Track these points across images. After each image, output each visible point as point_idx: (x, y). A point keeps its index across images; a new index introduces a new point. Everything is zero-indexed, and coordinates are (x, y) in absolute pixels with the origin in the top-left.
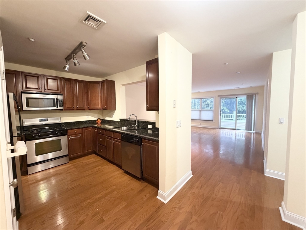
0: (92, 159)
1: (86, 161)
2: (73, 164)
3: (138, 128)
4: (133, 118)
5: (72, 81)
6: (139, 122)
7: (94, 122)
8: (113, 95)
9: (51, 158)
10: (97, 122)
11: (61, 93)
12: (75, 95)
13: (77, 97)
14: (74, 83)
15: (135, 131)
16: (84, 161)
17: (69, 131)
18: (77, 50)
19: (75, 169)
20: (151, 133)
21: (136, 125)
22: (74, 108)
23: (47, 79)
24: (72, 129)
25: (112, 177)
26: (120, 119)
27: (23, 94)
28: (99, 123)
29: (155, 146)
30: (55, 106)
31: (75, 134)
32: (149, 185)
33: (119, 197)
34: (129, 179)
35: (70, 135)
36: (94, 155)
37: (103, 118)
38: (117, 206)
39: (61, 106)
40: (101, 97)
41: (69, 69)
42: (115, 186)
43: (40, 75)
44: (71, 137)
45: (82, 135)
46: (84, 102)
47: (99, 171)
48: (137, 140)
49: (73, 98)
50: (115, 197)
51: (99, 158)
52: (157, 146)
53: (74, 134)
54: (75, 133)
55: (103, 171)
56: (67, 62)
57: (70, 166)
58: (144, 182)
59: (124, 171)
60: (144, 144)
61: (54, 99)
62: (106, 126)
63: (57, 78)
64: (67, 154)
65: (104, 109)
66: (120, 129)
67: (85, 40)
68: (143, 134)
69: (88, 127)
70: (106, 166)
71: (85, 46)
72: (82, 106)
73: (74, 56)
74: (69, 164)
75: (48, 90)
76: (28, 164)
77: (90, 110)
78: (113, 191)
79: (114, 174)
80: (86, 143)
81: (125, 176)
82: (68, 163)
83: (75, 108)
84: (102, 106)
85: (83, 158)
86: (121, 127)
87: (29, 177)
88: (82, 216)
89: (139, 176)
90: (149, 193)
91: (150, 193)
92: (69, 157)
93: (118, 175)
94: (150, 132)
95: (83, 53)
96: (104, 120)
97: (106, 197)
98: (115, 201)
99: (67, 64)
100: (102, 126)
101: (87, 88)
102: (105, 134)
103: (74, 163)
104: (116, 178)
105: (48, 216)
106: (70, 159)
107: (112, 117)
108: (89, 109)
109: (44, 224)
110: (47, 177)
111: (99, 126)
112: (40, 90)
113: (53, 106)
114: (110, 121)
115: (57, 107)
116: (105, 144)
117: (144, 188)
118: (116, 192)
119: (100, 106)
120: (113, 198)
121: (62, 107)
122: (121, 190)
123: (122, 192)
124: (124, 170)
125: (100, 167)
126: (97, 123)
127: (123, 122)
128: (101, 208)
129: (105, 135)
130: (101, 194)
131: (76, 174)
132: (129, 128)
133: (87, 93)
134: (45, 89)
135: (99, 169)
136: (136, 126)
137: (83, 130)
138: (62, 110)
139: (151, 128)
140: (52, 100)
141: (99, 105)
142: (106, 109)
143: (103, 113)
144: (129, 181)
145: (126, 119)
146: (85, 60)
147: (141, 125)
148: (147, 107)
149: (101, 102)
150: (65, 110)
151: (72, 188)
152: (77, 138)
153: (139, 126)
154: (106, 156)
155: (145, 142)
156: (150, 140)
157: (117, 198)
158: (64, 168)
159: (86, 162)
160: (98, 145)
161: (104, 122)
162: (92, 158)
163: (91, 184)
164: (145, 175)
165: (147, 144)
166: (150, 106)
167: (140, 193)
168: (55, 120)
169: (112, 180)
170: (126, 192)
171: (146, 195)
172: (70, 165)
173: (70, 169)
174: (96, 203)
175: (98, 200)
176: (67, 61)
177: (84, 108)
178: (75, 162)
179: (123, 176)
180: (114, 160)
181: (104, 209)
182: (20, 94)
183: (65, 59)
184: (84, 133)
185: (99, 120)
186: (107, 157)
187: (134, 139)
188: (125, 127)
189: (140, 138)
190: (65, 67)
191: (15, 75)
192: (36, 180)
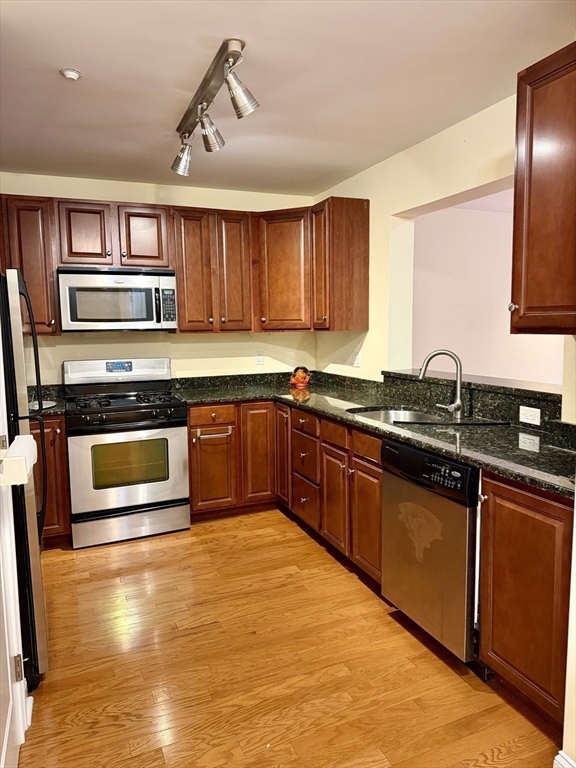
0: (270, 529)
1: (247, 534)
2: (204, 537)
3: (466, 421)
4: (442, 369)
5: (205, 216)
6: (471, 389)
7: (282, 380)
8: (356, 266)
9: (145, 502)
10: (293, 380)
11: (170, 268)
12: (214, 272)
13: (221, 282)
14: (211, 224)
15: (451, 431)
16: (242, 534)
17: (194, 411)
18: (212, 83)
19: (206, 558)
20: (536, 449)
21: (458, 402)
22: (211, 323)
23: (130, 215)
24: (203, 404)
25: (336, 623)
26: (383, 373)
27: (62, 276)
28: (301, 386)
29: (550, 521)
30: (149, 318)
31: (214, 423)
32: (509, 708)
33: (359, 721)
34: (414, 653)
35: (196, 426)
36: (278, 514)
37: (316, 366)
38: (347, 759)
39: (169, 314)
40: (310, 275)
41: (191, 168)
42: (346, 669)
43: (107, 205)
44: (199, 434)
45: (237, 431)
46: (246, 301)
47: (290, 583)
48: (455, 479)
49: (210, 286)
50: (343, 717)
51: (294, 531)
52: (560, 520)
53: (211, 422)
54: (214, 419)
55: (301, 589)
56: (185, 141)
57: (193, 544)
58: (485, 687)
59: (394, 610)
60: (491, 504)
61: (148, 291)
62: (327, 398)
63: (157, 212)
64: (186, 495)
65: (321, 328)
66: (382, 418)
67: (234, 32)
68: (486, 451)
69: (256, 400)
70: (316, 570)
71: (236, 56)
72: (238, 319)
73: (203, 110)
74: (192, 536)
75: (132, 256)
76: (74, 512)
77: (267, 333)
78: (338, 686)
79: (345, 612)
80: (249, 463)
81: (396, 632)
82: (188, 529)
83: (217, 325)
84: (312, 317)
85: (239, 518)
86: (386, 408)
87: (74, 555)
88: (213, 752)
89: (461, 652)
90: (503, 749)
91: (509, 751)
92: (191, 507)
93: (364, 622)
94: (528, 443)
95: (230, 89)
96: (320, 373)
97: (304, 705)
98: (339, 731)
99: (183, 150)
100: (313, 400)
101: (256, 240)
102: (318, 434)
103: (206, 534)
104: (353, 632)
105: (109, 709)
106: (197, 517)
107: (352, 364)
108: (265, 328)
109: (95, 733)
110: (120, 569)
111: (300, 399)
112: (108, 260)
113: (145, 317)
114: (344, 379)
115: (159, 321)
116: (319, 477)
117: (482, 714)
118: (347, 697)
119: (304, 317)
120: (333, 720)
121: (172, 320)
122: (373, 692)
123: (375, 703)
124: (391, 605)
125: (293, 569)
126: (294, 386)
127: (398, 387)
128: (282, 747)
129: (317, 438)
130: (289, 687)
131: (207, 577)
132: (420, 417)
133: (257, 262)
134: (122, 256)
135: (291, 576)
136: (457, 409)
137: (239, 411)
138: (172, 331)
139: (537, 422)
140: (143, 294)
141: (300, 310)
142: (327, 329)
143: (316, 348)
144: (413, 660)
145: (410, 373)
146: (240, 116)
147: (483, 405)
148: (512, 313)
149: (310, 300)
150: (182, 331)
151: (191, 632)
152: (221, 439)
153: (471, 407)
154: (321, 527)
155: (495, 494)
156: (520, 482)
157: (351, 724)
158: (174, 548)
159: (245, 539)
160: (292, 474)
161: (321, 381)
162: (269, 526)
163: (255, 633)
164: (489, 654)
165: (508, 505)
166: (529, 309)
167: (460, 737)
168: (154, 368)
169: (336, 638)
170: (392, 709)
171: (489, 755)
172: (194, 539)
173: (193, 555)
174: (267, 717)
175: (276, 708)
176: (182, 137)
177: (246, 324)
178: (211, 532)
179: (387, 629)
180: (351, 551)
181: (290, 753)
182: (55, 275)
183: (178, 130)
184: (245, 423)
185: (300, 373)
186: (325, 532)
187: (440, 471)
188: (405, 409)
189: (470, 470)
190: (178, 160)
191: (42, 214)
192: (92, 571)
